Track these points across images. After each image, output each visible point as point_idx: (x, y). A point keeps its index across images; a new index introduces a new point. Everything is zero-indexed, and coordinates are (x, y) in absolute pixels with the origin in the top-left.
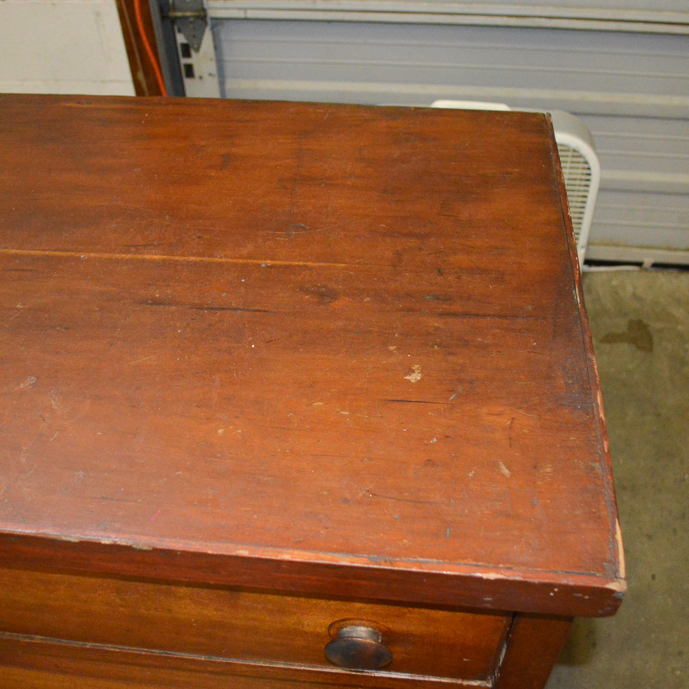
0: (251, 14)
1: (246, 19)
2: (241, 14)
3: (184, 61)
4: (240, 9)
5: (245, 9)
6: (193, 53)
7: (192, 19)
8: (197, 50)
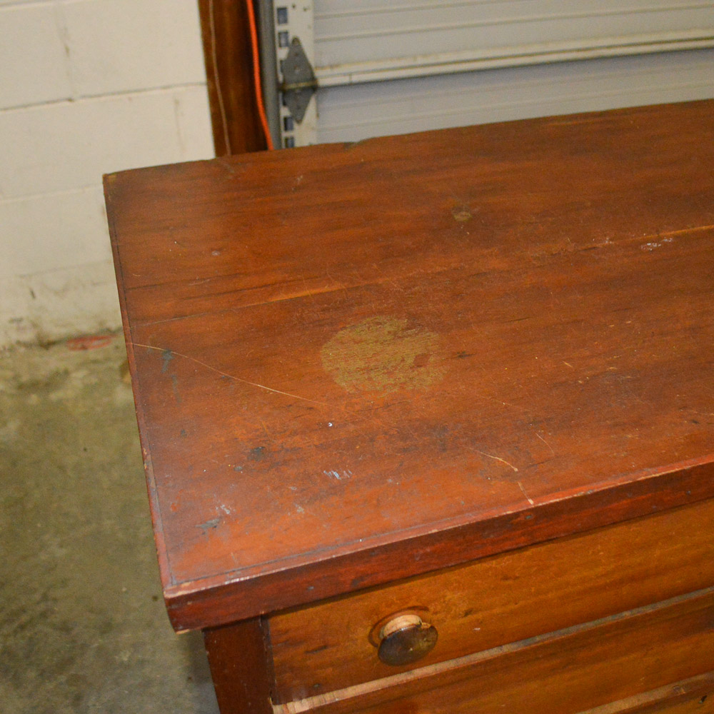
0: (355, 79)
1: (351, 85)
2: (346, 80)
3: (285, 135)
4: (345, 75)
5: (350, 74)
6: (296, 126)
7: (297, 91)
8: (299, 122)
